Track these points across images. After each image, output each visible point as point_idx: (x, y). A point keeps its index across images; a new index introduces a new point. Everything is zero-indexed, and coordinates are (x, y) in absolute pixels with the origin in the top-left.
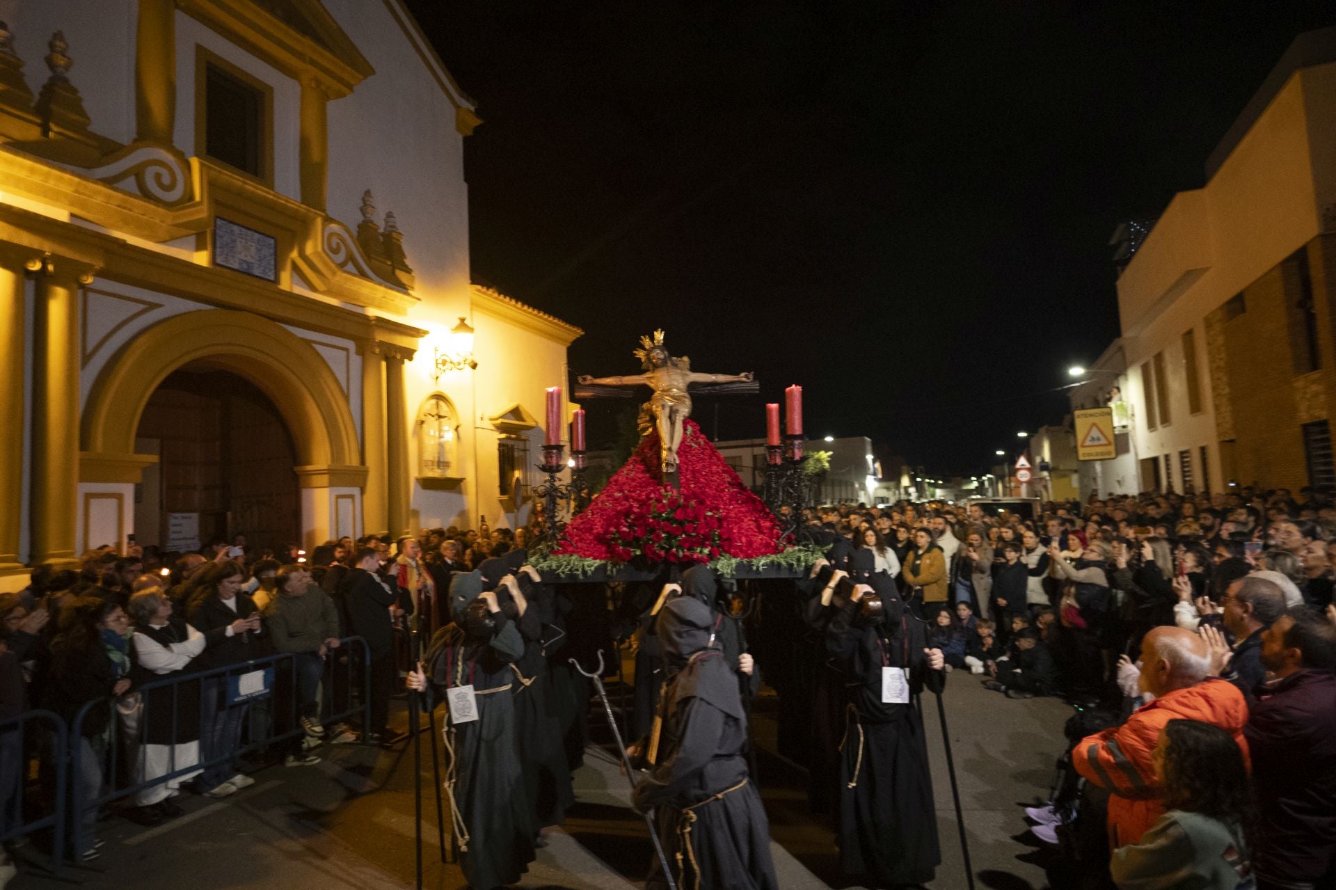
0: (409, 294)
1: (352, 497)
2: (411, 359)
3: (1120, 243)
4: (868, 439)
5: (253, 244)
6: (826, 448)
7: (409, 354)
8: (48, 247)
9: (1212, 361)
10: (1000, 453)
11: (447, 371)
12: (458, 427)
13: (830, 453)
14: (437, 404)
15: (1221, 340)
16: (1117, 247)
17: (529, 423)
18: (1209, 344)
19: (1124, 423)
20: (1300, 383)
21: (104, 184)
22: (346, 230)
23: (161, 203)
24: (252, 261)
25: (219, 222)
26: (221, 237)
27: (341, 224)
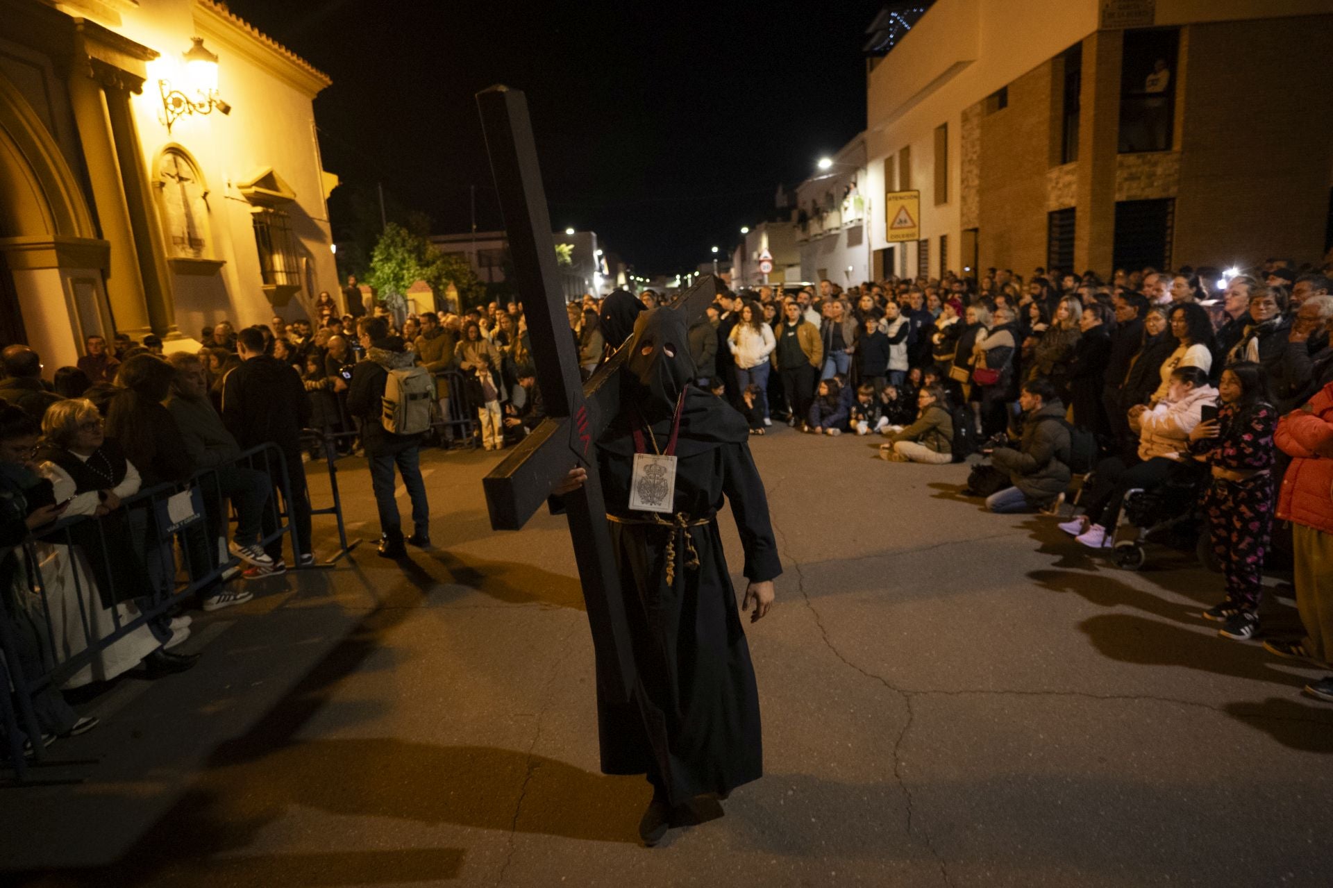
1: (91, 282)
2: (138, 91)
3: (876, 31)
4: (594, 234)
6: (568, 241)
7: (135, 83)
9: (964, 154)
10: (715, 250)
11: (185, 115)
12: (206, 194)
13: (571, 246)
14: (175, 161)
15: (977, 133)
16: (871, 35)
17: (285, 194)
18: (963, 138)
19: (859, 217)
20: (1054, 174)
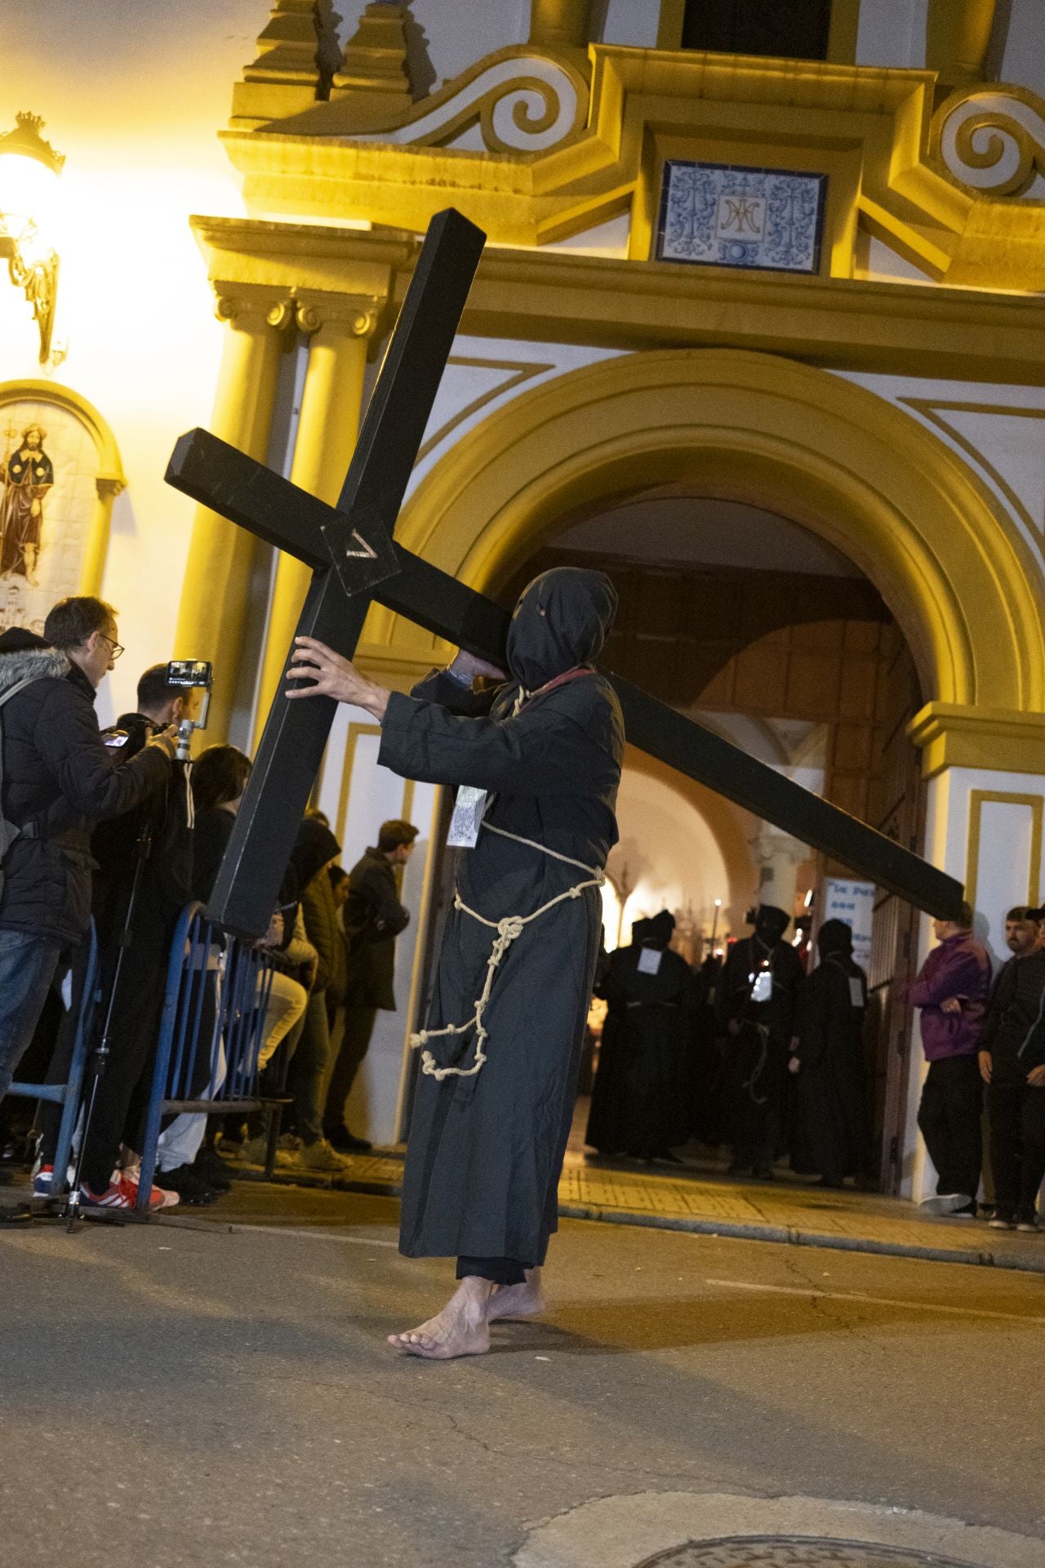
1: (1030, 801)
5: (762, 202)
8: (293, 278)
21: (397, 148)
22: (1026, 97)
23: (517, 155)
24: (758, 237)
25: (675, 171)
26: (677, 202)
27: (1007, 88)
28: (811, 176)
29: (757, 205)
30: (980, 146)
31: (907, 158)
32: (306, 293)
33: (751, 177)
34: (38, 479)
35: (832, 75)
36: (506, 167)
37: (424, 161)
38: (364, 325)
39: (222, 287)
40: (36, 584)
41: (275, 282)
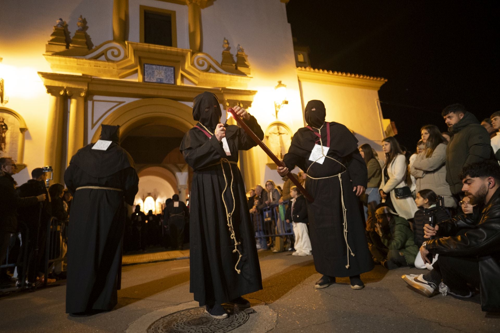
0: (248, 77)
2: (250, 106)
5: (163, 71)
7: (248, 104)
8: (65, 85)
14: (278, 129)
21: (86, 59)
22: (207, 55)
23: (113, 61)
24: (163, 78)
25: (146, 66)
26: (147, 71)
27: (204, 53)
28: (172, 67)
29: (162, 72)
30: (201, 63)
31: (188, 64)
32: (68, 88)
33: (161, 67)
34: (3, 129)
35: (173, 49)
36: (110, 64)
37: (92, 62)
38: (83, 94)
39: (47, 87)
40: (6, 152)
41: (60, 85)
